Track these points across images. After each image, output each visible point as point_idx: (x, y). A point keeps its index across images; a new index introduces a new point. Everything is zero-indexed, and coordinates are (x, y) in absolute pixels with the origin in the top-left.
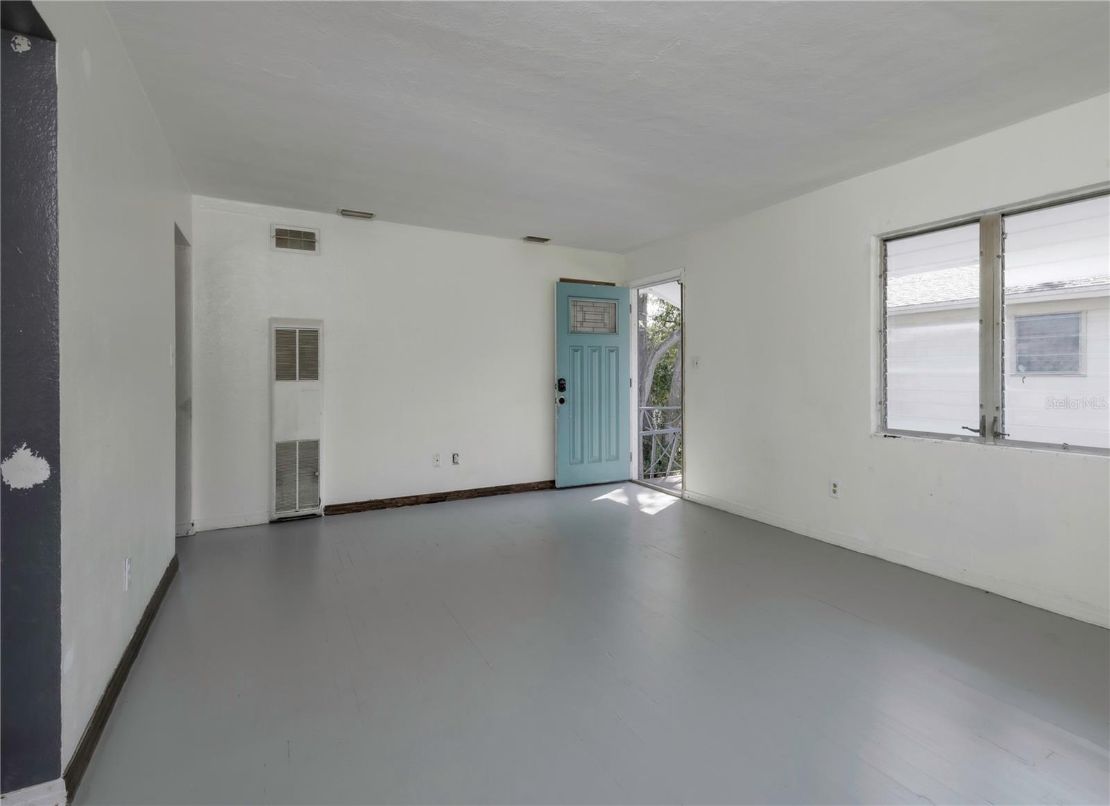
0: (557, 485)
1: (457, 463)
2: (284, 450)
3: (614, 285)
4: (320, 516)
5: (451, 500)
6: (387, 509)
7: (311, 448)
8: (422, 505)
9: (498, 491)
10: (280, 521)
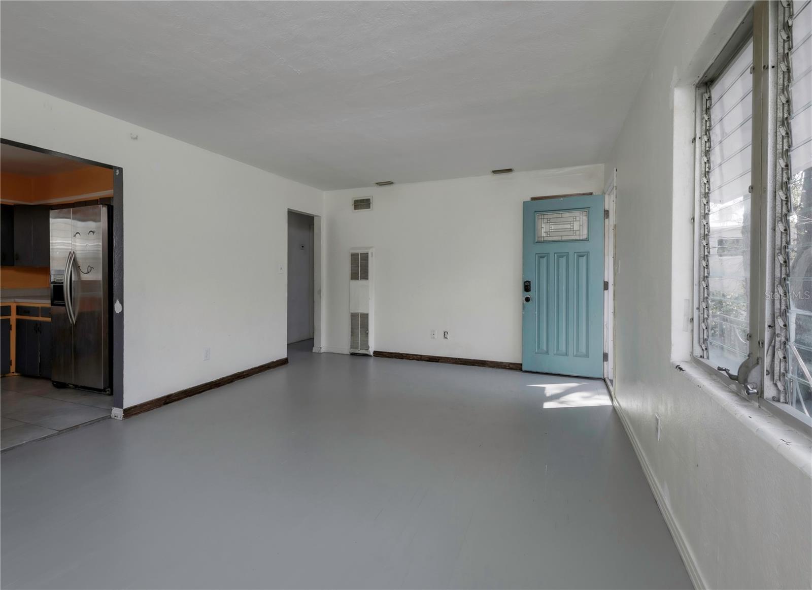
0: (524, 368)
1: (446, 338)
2: (354, 316)
3: (591, 194)
4: (371, 356)
5: (442, 362)
6: (404, 360)
7: (365, 317)
8: (424, 362)
9: (476, 363)
10: (353, 354)
